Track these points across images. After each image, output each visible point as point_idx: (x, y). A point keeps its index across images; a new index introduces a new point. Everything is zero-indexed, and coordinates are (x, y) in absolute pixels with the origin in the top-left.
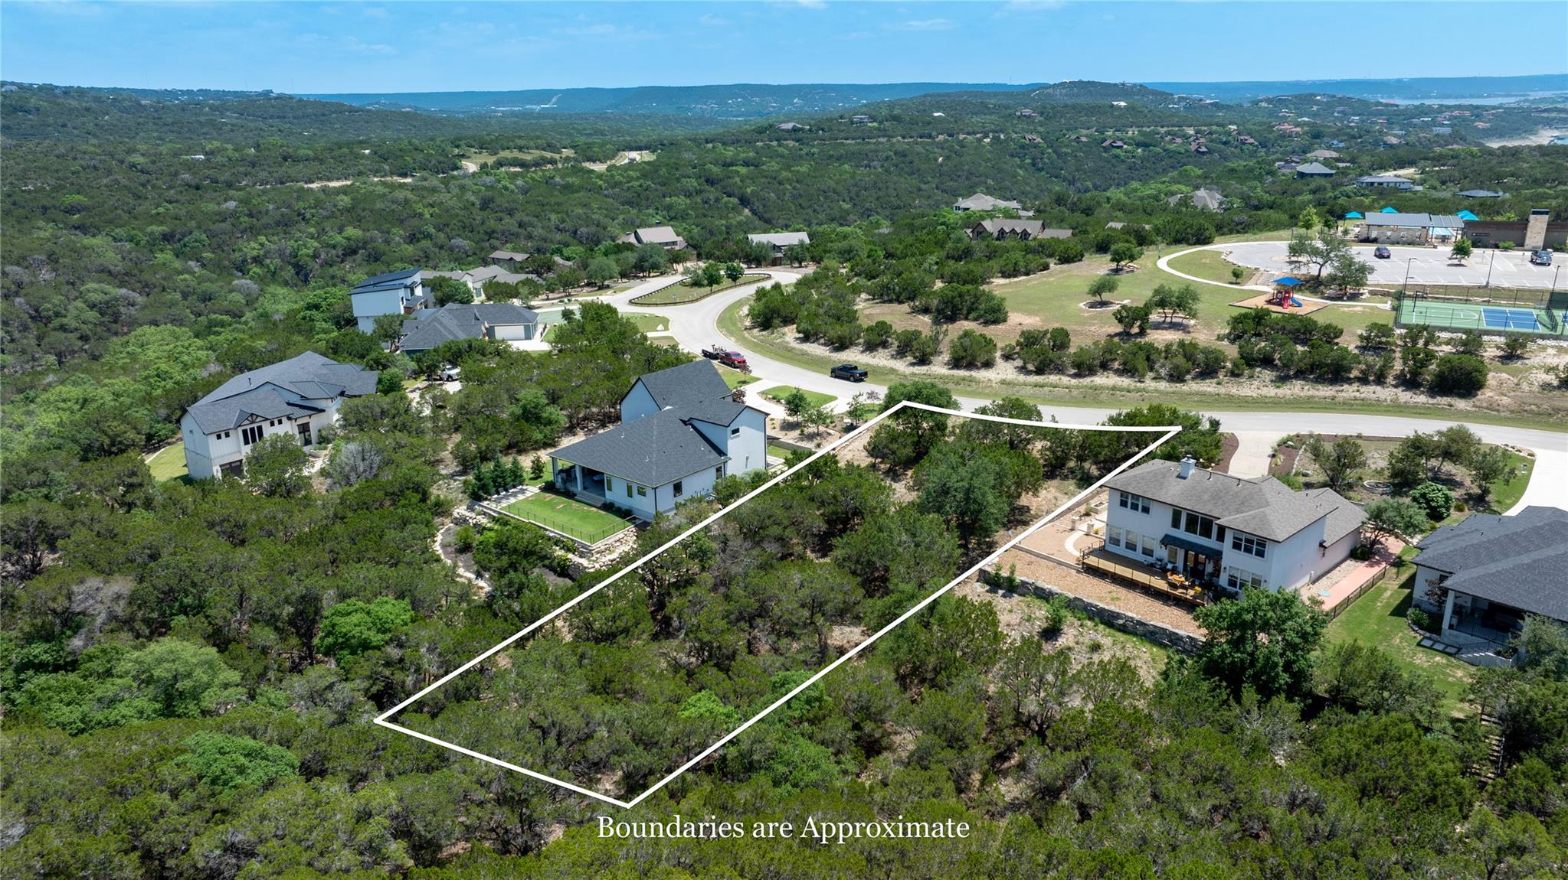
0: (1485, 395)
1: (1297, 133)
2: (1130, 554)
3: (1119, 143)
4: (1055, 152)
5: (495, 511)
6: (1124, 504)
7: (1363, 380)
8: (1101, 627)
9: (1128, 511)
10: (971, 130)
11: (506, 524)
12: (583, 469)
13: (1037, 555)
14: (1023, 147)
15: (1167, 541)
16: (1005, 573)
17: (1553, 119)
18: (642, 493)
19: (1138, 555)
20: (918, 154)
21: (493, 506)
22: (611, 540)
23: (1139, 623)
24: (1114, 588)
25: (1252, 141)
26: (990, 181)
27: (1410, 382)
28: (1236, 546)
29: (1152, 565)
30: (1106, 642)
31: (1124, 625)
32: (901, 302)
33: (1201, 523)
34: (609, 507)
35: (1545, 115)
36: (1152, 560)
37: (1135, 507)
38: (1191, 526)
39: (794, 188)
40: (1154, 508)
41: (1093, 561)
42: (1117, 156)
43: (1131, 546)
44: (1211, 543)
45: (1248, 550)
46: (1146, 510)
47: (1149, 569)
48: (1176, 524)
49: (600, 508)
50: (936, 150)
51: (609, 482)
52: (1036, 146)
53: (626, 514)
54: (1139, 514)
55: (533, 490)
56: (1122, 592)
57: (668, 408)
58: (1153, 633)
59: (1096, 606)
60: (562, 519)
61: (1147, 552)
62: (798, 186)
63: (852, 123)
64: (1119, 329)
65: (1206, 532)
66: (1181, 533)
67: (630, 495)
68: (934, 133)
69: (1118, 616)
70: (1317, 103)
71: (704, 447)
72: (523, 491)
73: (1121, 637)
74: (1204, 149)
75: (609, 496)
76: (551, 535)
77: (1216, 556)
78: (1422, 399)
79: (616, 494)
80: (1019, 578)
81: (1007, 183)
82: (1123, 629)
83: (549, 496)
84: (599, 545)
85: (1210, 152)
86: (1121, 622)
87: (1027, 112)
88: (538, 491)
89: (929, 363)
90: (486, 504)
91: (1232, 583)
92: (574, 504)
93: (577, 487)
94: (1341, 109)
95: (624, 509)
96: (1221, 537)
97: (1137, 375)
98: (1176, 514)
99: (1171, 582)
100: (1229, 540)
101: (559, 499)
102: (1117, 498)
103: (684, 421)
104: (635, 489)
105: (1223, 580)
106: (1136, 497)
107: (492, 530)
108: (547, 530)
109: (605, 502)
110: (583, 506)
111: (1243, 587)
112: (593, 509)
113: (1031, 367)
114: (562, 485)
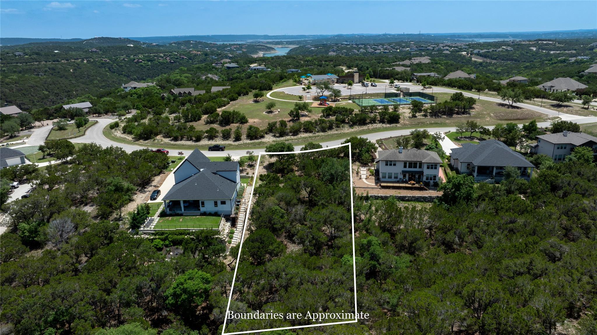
0: (402, 121)
1: (200, 54)
2: (390, 180)
3: (141, 61)
4: (117, 65)
5: (151, 231)
6: (387, 165)
7: (371, 123)
8: (401, 202)
9: (389, 167)
10: (76, 58)
11: (162, 234)
12: (185, 202)
13: (364, 188)
14: (102, 64)
15: (404, 173)
16: (365, 195)
18: (223, 203)
19: (393, 179)
20: (60, 69)
21: (146, 229)
22: (221, 225)
23: (413, 197)
24: (394, 190)
25: (186, 57)
26: (98, 78)
27: (382, 121)
28: (428, 168)
31: (408, 199)
33: (413, 164)
34: (204, 214)
36: (398, 179)
37: (391, 165)
38: (410, 166)
39: (16, 86)
40: (397, 164)
42: (142, 66)
44: (418, 169)
45: (432, 168)
46: (395, 165)
47: (398, 182)
48: (405, 167)
49: (200, 215)
50: (69, 67)
51: (203, 203)
52: (108, 63)
53: (217, 214)
54: (392, 167)
55: (156, 218)
56: (398, 191)
57: (202, 169)
58: (417, 199)
59: (398, 196)
60: (190, 224)
61: (396, 178)
62: (18, 85)
63: (16, 56)
65: (415, 167)
66: (407, 169)
67: (216, 206)
68: (60, 60)
69: (406, 197)
70: (192, 44)
71: (229, 181)
72: (152, 220)
74: (172, 61)
75: (202, 209)
76: (194, 231)
77: (422, 173)
79: (209, 207)
80: (369, 195)
81: (105, 78)
82: (408, 200)
83: (170, 218)
84: (220, 229)
85: (175, 62)
86: (407, 198)
87: (94, 50)
88: (159, 218)
89: (241, 140)
90: (142, 229)
91: (427, 179)
92: (186, 217)
93: (181, 210)
94: (200, 45)
95: (213, 213)
96: (420, 167)
97: (311, 132)
98: (405, 163)
99: (410, 184)
100: (425, 166)
101: (175, 218)
102: (384, 163)
103: (213, 173)
104: (219, 203)
105: (424, 179)
106: (391, 161)
107: (156, 239)
108: (190, 230)
109: (202, 212)
110: (191, 217)
111: (431, 179)
112: (198, 217)
113: (278, 135)
114: (171, 212)
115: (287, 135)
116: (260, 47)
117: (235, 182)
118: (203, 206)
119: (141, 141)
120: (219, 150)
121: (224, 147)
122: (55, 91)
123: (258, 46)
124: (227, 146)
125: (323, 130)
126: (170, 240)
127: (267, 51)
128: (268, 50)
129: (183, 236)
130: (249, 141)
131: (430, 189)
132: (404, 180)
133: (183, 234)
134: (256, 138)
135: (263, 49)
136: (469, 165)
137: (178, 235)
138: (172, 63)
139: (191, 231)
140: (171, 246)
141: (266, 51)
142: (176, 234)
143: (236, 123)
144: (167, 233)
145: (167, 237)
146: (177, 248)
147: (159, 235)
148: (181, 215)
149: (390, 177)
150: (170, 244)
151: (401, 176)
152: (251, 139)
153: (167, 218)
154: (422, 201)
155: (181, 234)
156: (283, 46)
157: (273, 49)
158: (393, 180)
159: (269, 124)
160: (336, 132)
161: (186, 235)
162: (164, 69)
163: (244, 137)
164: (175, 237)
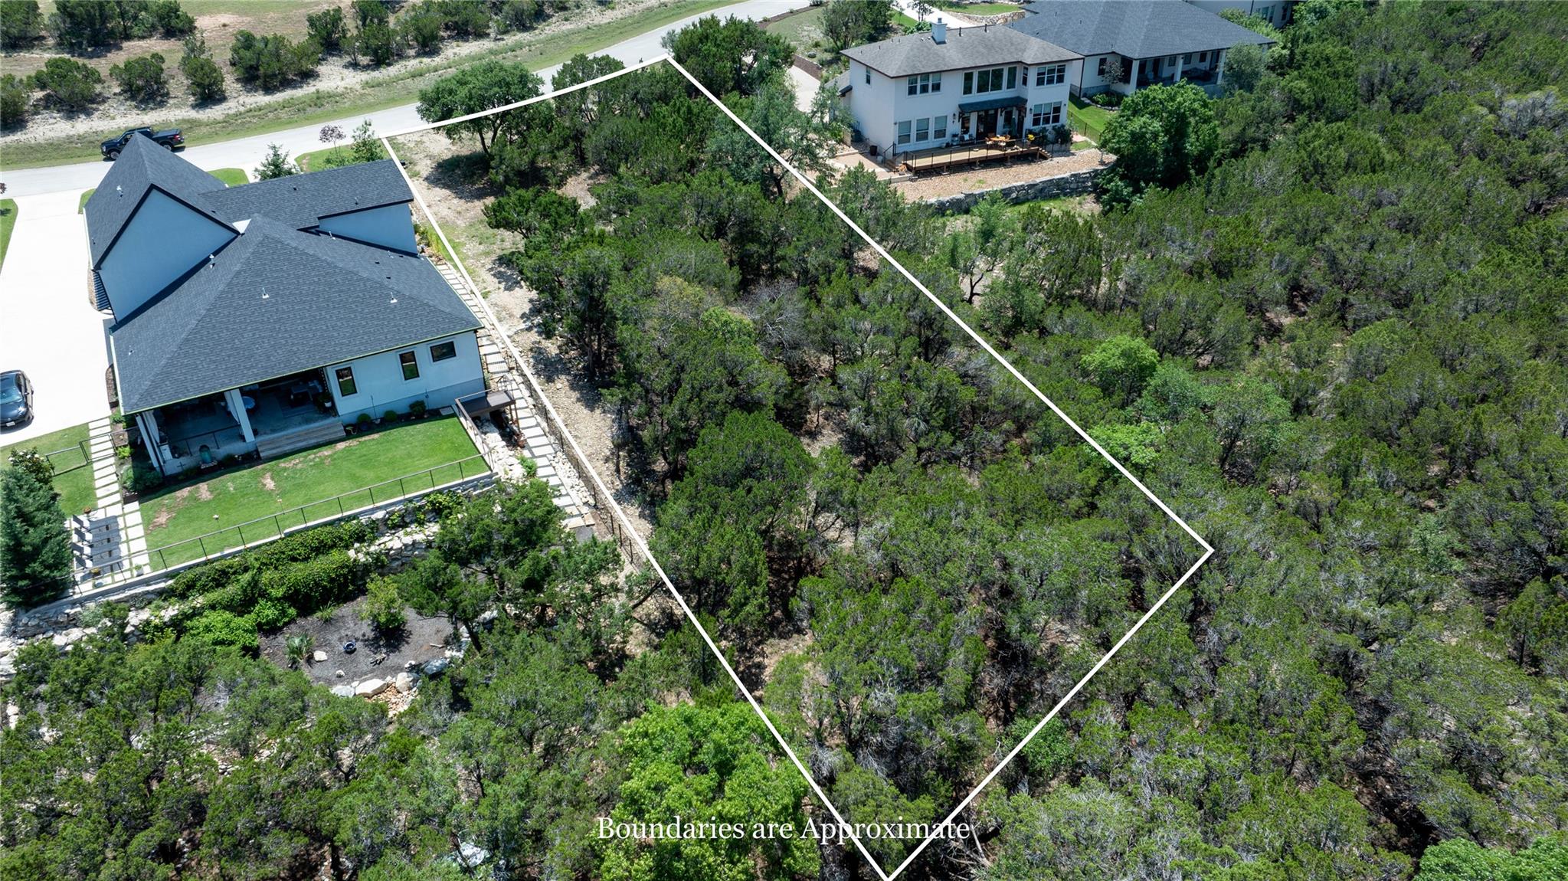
2: (923, 145)
5: (146, 582)
6: (912, 91)
9: (919, 97)
12: (244, 392)
15: (964, 112)
18: (445, 351)
19: (932, 142)
21: (108, 581)
23: (1031, 186)
28: (1040, 82)
29: (948, 145)
33: (990, 77)
36: (948, 138)
37: (924, 89)
38: (983, 85)
40: (946, 82)
44: (1004, 93)
45: (1050, 81)
46: (937, 87)
47: (948, 148)
48: (967, 90)
49: (349, 436)
54: (930, 96)
57: (242, 224)
58: (1042, 190)
59: (987, 193)
61: (941, 133)
65: (997, 86)
66: (976, 97)
67: (411, 373)
69: (1010, 191)
71: (387, 254)
75: (347, 406)
77: (1020, 103)
82: (1017, 202)
83: (197, 493)
86: (1014, 195)
88: (135, 505)
89: (223, 99)
90: (85, 588)
91: (1036, 122)
92: (283, 464)
93: (243, 438)
95: (403, 408)
96: (1011, 84)
97: (480, 35)
98: (968, 78)
99: (995, 146)
100: (1030, 78)
101: (230, 482)
102: (905, 85)
103: (306, 230)
104: (423, 356)
105: (1028, 122)
106: (926, 76)
107: (196, 613)
108: (355, 517)
109: (353, 420)
110: (311, 455)
111: (1047, 121)
112: (341, 446)
113: (364, 60)
114: (186, 462)
117: (413, 255)
118: (349, 389)
126: (278, 592)
129: (335, 556)
130: (261, 99)
131: (1054, 153)
132: (967, 137)
133: (334, 546)
134: (286, 84)
136: (1103, 62)
137: (306, 559)
139: (364, 520)
140: (292, 621)
142: (294, 559)
143: (143, 38)
144: (246, 570)
145: (254, 583)
146: (328, 621)
147: (204, 590)
148: (251, 459)
149: (922, 136)
150: (283, 613)
151: (954, 127)
152: (268, 90)
153: (185, 492)
154: (1056, 197)
155: (321, 549)
158: (931, 146)
159: (312, 21)
160: (568, 26)
161: (347, 547)
163: (230, 83)
164: (299, 572)
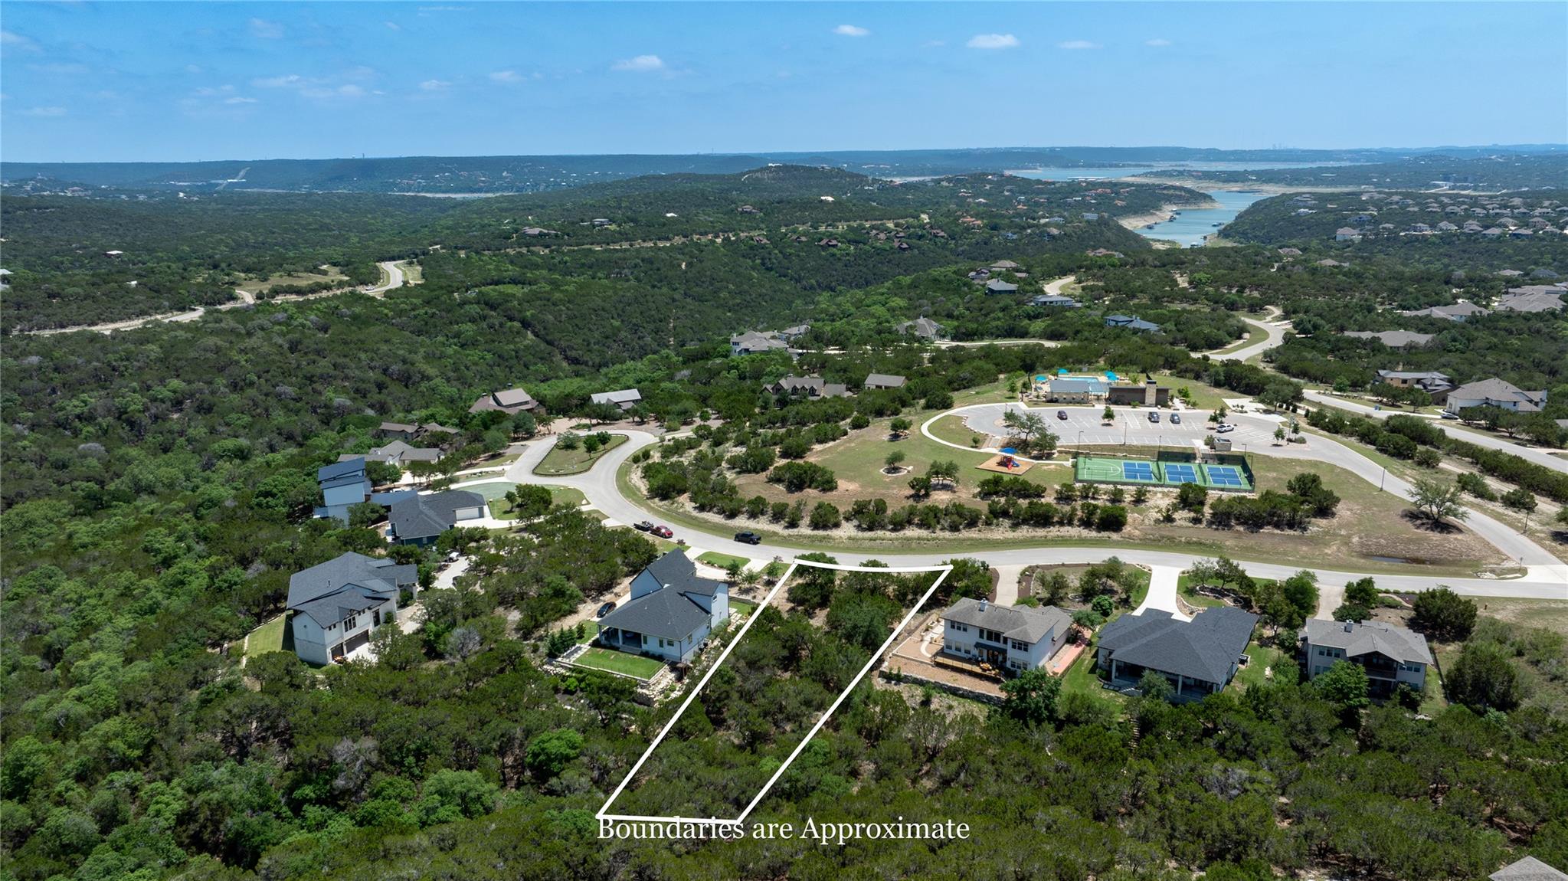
0: (1127, 529)
2: (958, 654)
3: (834, 242)
4: (780, 252)
5: (570, 664)
6: (953, 627)
7: (1061, 523)
8: (951, 696)
9: (956, 631)
10: (702, 230)
11: (581, 672)
12: (624, 632)
13: (908, 659)
14: (752, 248)
15: (978, 645)
16: (895, 672)
17: (1172, 195)
18: (670, 644)
19: (962, 654)
20: (663, 260)
21: (565, 660)
22: (658, 676)
23: (971, 692)
24: (953, 674)
25: (942, 234)
26: (731, 286)
27: (1086, 524)
28: (1014, 647)
29: (970, 659)
30: (955, 704)
31: (963, 694)
32: (758, 473)
33: (994, 636)
34: (646, 654)
35: (1165, 192)
36: (970, 656)
37: (959, 628)
38: (989, 638)
39: (568, 309)
40: (969, 629)
41: (940, 659)
42: (833, 255)
43: (958, 649)
44: (1000, 645)
45: (1020, 648)
46: (965, 630)
47: (969, 661)
48: (981, 636)
49: (639, 655)
50: (679, 256)
51: (645, 638)
52: (763, 247)
53: (660, 658)
54: (962, 632)
55: (585, 647)
56: (958, 676)
57: (666, 585)
58: (978, 696)
59: (947, 685)
60: (619, 665)
61: (968, 652)
62: (571, 306)
63: (594, 227)
64: (912, 492)
65: (998, 640)
66: (985, 641)
67: (661, 645)
68: (671, 235)
69: (959, 689)
70: (990, 182)
71: (697, 610)
72: (580, 648)
73: (962, 700)
74: (905, 246)
75: (645, 647)
77: (1004, 652)
78: (1094, 534)
79: (652, 646)
80: (903, 674)
81: (745, 287)
82: (962, 696)
83: (601, 651)
84: (652, 680)
85: (910, 248)
86: (961, 692)
87: (748, 208)
88: (588, 648)
89: (796, 526)
90: (560, 659)
91: (1013, 666)
92: (620, 654)
93: (618, 643)
94: (1009, 187)
95: (656, 654)
96: (1004, 642)
98: (982, 631)
99: (982, 667)
100: (1010, 644)
101: (608, 652)
102: (949, 623)
103: (680, 594)
104: (665, 642)
106: (960, 623)
107: (572, 677)
108: (614, 674)
109: (644, 651)
110: (627, 655)
111: (1019, 667)
112: (634, 656)
113: (865, 525)
114: (606, 643)
115: (883, 527)
116: (1171, 192)
117: (708, 612)
118: (645, 642)
119: (657, 500)
120: (748, 542)
121: (759, 539)
122: (634, 321)
123: (1165, 188)
124: (768, 536)
125: (954, 528)
126: (587, 682)
127: (1190, 204)
128: (1192, 200)
129: (602, 681)
130: (807, 531)
132: (980, 659)
133: (604, 678)
134: (825, 527)
135: (1180, 197)
137: (597, 678)
138: (904, 249)
139: (614, 676)
141: (1187, 202)
142: (595, 676)
143: (810, 489)
144: (586, 672)
145: (585, 677)
147: (576, 672)
148: (616, 649)
151: (973, 653)
152: (816, 528)
153: (598, 649)
155: (602, 677)
156: (1246, 188)
157: (1207, 198)
158: (959, 657)
159: (857, 502)
161: (606, 681)
162: (882, 263)
163: (805, 520)
164: (594, 680)
